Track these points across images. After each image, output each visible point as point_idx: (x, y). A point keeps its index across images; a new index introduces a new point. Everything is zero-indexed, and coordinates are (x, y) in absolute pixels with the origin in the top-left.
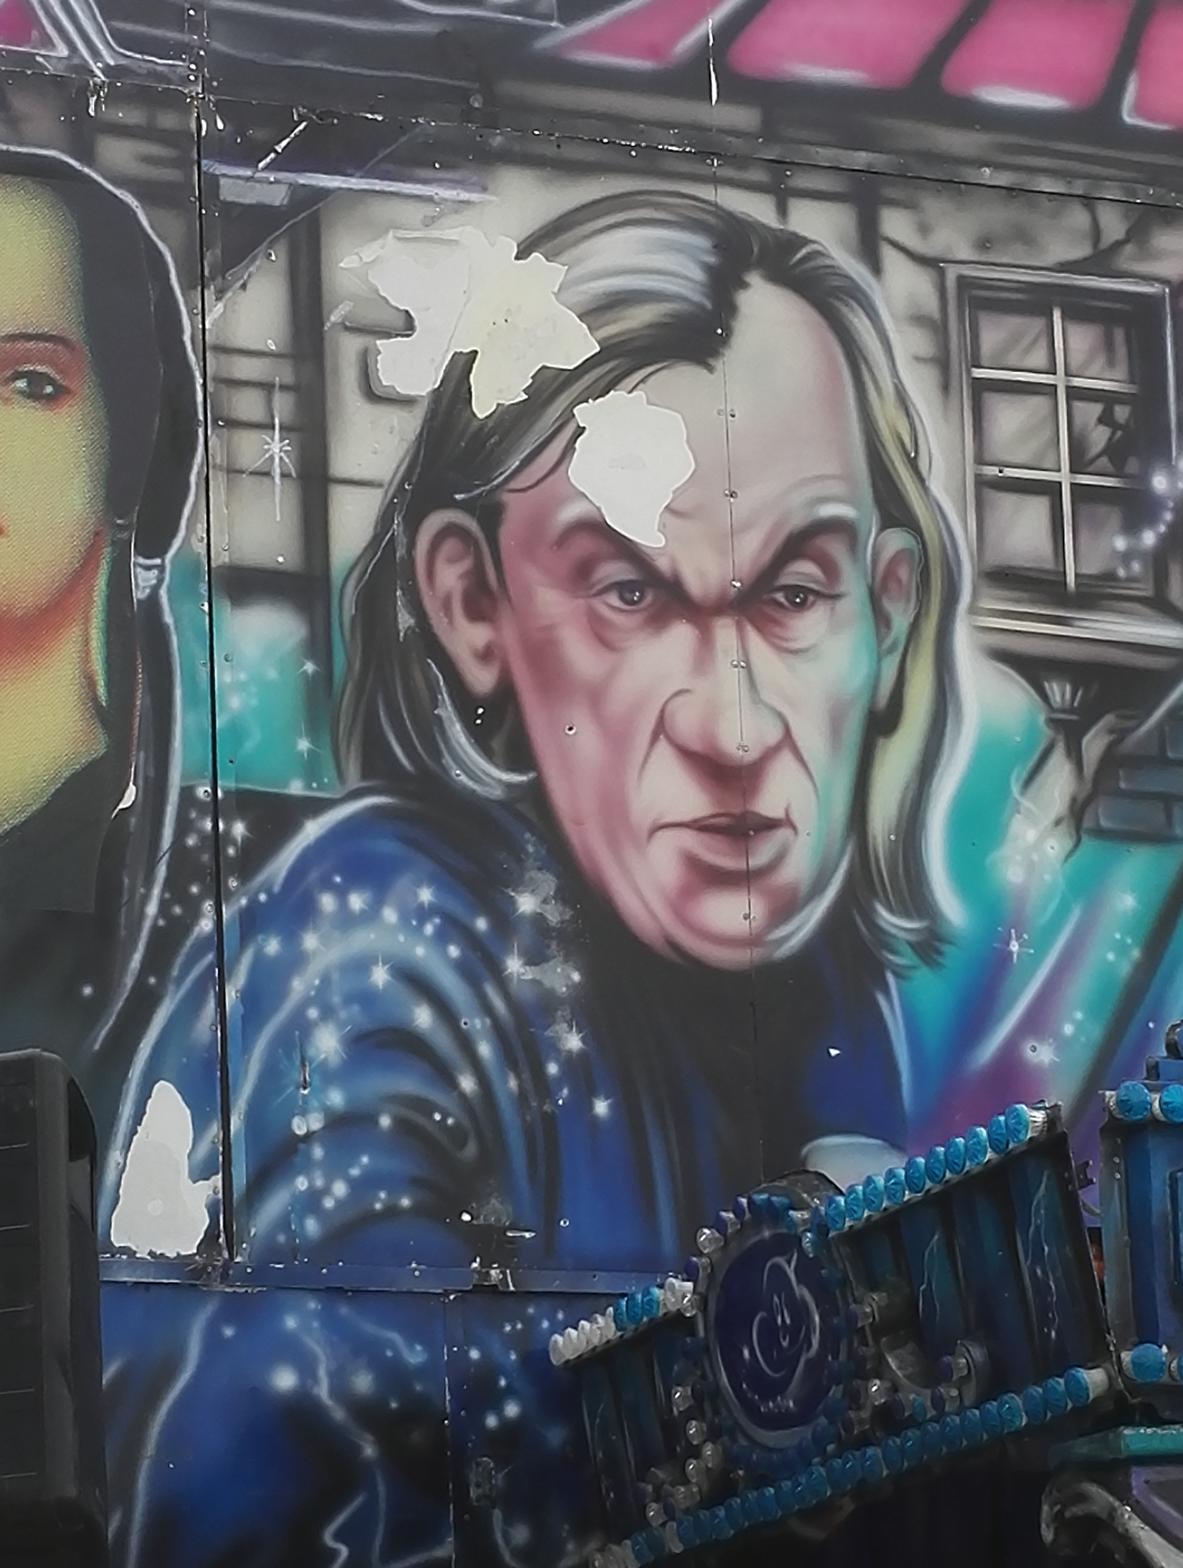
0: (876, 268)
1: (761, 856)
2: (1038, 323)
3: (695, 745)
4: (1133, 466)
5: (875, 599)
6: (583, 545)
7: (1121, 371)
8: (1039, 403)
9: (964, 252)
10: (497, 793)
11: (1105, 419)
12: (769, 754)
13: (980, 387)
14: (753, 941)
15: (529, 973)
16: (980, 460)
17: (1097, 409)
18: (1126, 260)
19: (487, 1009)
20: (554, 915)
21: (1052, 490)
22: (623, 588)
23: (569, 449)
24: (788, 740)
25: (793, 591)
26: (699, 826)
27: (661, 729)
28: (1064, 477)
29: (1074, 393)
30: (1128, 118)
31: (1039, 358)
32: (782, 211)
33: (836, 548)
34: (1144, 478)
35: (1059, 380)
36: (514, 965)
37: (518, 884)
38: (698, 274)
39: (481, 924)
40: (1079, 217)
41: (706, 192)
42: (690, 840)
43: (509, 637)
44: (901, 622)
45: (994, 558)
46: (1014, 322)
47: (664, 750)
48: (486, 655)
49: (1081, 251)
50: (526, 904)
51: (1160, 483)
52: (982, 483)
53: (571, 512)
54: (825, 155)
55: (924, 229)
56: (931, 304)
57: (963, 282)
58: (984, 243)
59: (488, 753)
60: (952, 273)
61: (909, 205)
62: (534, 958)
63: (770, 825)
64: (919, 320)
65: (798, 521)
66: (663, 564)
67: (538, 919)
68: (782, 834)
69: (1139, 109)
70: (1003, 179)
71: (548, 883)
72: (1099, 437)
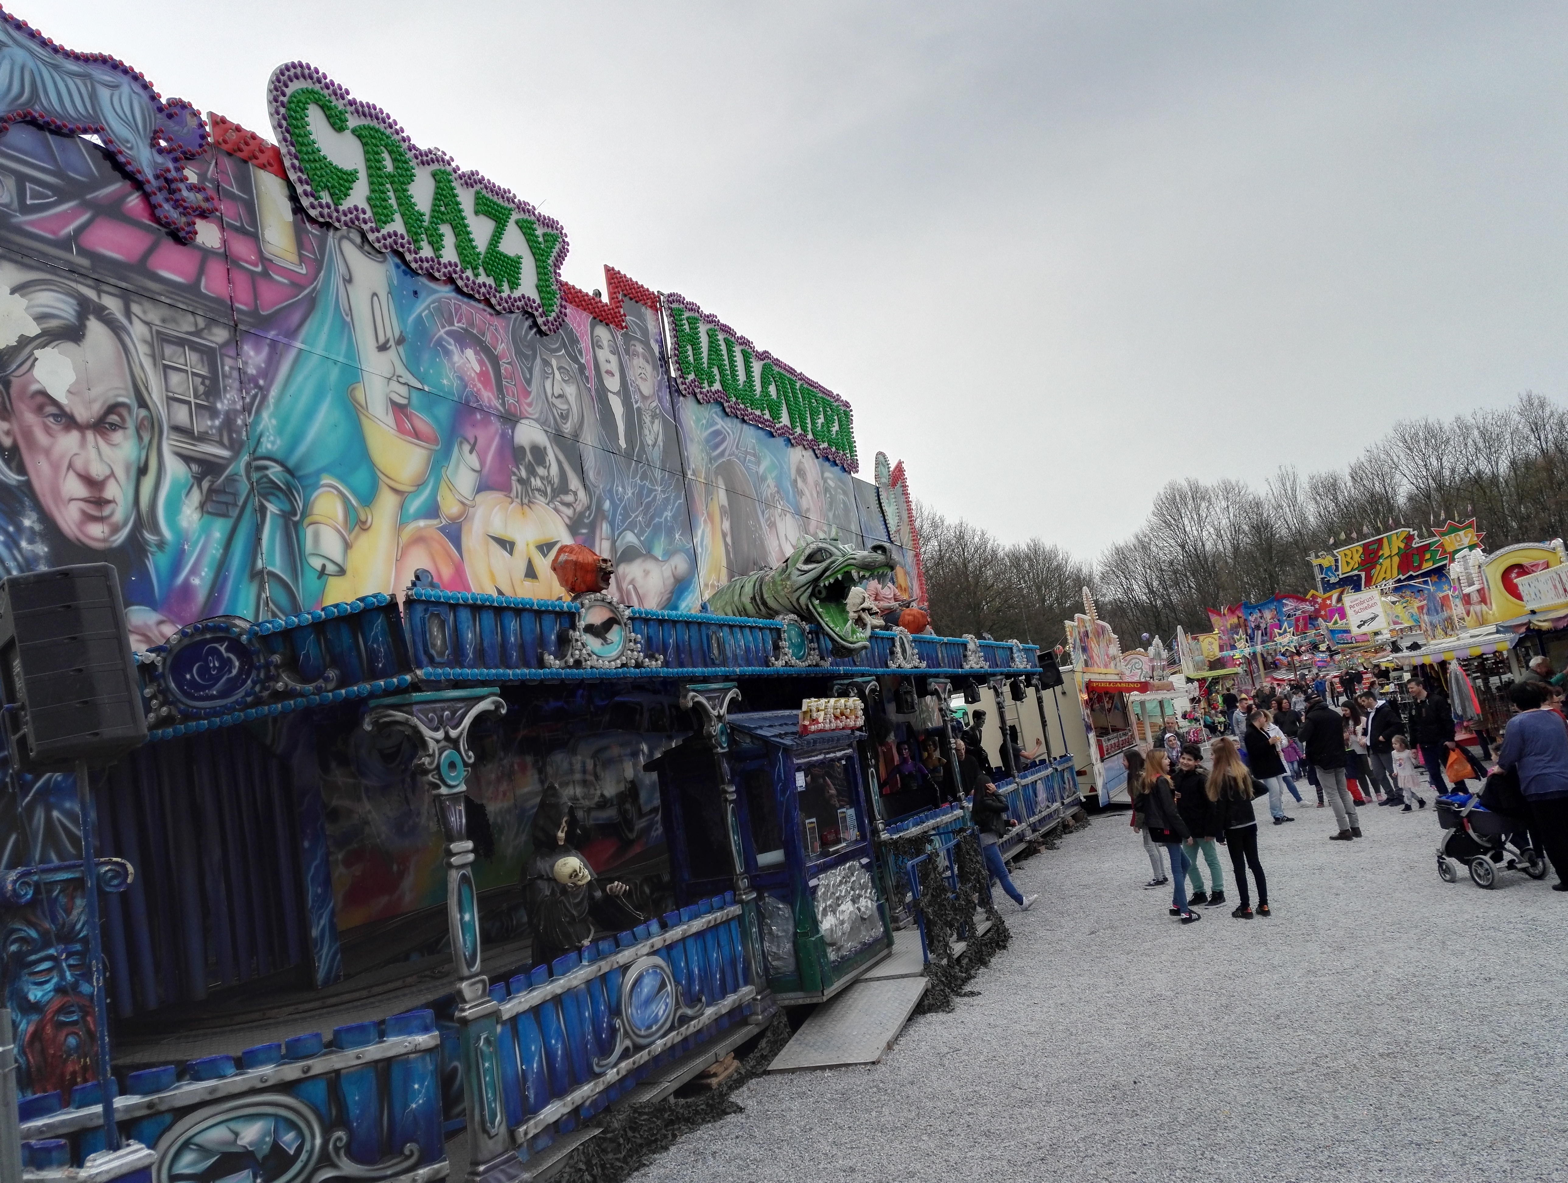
0: (131, 322)
1: (106, 511)
2: (180, 350)
3: (83, 473)
4: (211, 399)
5: (138, 431)
6: (40, 399)
7: (206, 369)
8: (183, 375)
9: (157, 322)
10: (14, 483)
11: (203, 383)
12: (107, 478)
13: (166, 367)
14: (104, 540)
15: (30, 547)
16: (167, 390)
17: (200, 380)
18: (205, 334)
19: (15, 559)
20: (37, 527)
21: (189, 403)
22: (54, 416)
23: (33, 365)
24: (113, 474)
25: (111, 424)
26: (85, 500)
27: (70, 466)
28: (192, 400)
29: (194, 374)
30: (203, 290)
31: (182, 361)
32: (99, 297)
33: (125, 412)
34: (214, 403)
35: (188, 368)
36: (24, 544)
37: (24, 515)
38: (73, 313)
39: (11, 529)
40: (190, 318)
41: (74, 285)
42: (83, 505)
43: (16, 428)
44: (146, 439)
45: (173, 423)
46: (174, 348)
47: (71, 474)
48: (8, 433)
49: (192, 329)
50: (27, 523)
51: (219, 406)
52: (168, 398)
53: (34, 387)
54: (113, 281)
55: (144, 312)
56: (148, 337)
57: (158, 332)
58: (164, 321)
59: (10, 469)
60: (154, 328)
61: (140, 304)
62: (31, 542)
63: (108, 502)
64: (145, 341)
65: (112, 401)
66: (67, 409)
67: (31, 528)
68: (112, 505)
69: (206, 288)
70: (168, 301)
71: (34, 516)
72: (201, 389)
